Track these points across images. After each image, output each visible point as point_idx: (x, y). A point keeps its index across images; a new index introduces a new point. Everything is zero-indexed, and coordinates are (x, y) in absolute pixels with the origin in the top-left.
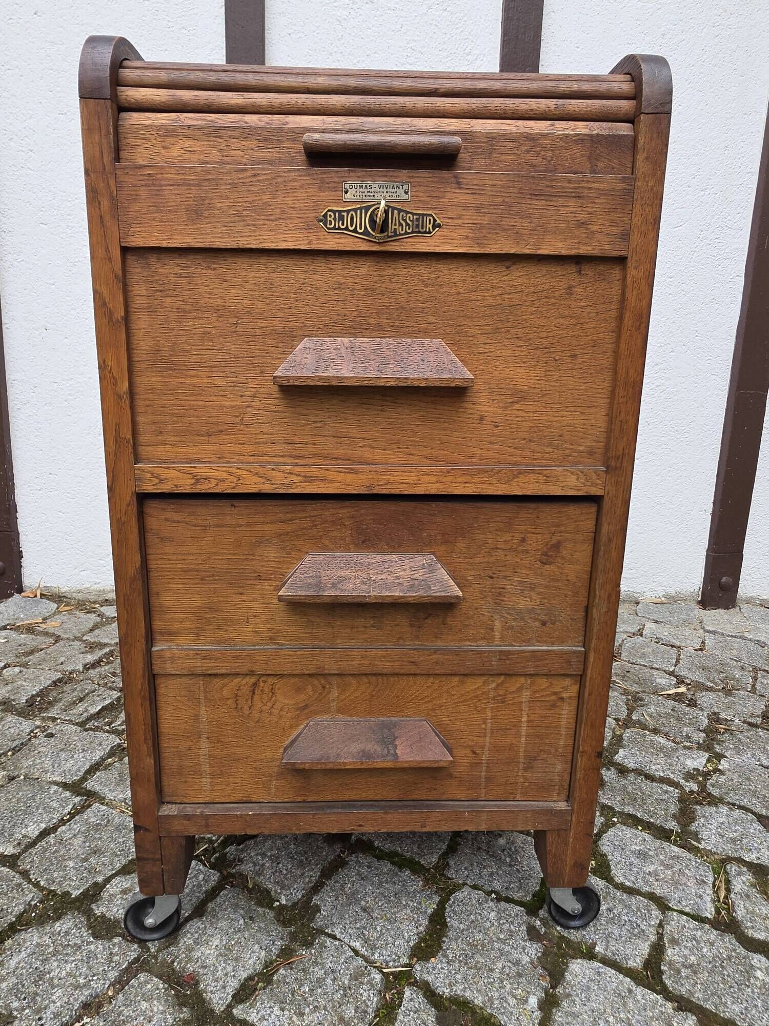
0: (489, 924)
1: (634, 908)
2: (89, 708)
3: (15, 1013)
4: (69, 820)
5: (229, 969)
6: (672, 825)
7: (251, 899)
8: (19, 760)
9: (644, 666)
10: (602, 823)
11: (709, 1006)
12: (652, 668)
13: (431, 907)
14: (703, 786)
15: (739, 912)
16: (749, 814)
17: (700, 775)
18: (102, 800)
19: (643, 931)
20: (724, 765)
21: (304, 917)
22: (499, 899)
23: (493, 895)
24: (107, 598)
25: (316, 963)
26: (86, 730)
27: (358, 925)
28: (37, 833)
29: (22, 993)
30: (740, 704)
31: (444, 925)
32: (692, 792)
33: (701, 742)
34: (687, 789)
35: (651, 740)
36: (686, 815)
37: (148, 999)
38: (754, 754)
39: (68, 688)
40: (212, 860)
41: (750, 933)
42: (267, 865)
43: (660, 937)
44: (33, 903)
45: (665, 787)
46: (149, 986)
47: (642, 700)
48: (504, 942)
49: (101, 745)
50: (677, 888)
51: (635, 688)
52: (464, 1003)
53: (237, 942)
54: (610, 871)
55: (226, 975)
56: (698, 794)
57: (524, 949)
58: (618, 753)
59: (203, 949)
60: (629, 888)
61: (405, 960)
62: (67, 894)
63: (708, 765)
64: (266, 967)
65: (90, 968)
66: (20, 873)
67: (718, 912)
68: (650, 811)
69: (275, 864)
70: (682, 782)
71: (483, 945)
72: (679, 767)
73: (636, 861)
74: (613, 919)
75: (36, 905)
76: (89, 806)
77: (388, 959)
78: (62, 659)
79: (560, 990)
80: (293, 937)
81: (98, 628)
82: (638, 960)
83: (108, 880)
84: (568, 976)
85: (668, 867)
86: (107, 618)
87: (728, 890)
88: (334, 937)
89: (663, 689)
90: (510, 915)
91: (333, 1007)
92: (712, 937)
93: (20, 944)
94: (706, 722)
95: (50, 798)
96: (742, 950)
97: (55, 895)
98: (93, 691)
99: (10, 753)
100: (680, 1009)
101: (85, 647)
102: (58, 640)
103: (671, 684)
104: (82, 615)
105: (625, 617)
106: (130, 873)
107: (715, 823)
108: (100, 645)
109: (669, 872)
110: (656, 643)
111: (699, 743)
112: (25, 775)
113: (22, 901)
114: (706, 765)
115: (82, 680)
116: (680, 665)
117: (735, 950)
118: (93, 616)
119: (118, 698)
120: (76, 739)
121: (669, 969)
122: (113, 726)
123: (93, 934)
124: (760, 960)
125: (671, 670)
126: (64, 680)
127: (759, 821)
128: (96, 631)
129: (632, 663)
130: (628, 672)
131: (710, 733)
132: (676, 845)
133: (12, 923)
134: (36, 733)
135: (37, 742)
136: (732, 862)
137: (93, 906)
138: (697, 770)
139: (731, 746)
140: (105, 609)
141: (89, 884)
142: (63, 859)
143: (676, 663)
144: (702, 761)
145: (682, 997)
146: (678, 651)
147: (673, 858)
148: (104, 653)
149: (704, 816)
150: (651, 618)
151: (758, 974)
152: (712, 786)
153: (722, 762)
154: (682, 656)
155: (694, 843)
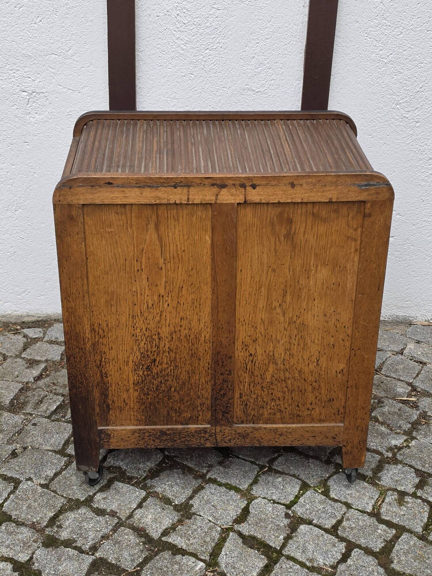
0: (268, 512)
1: (335, 507)
2: (49, 408)
3: (76, 539)
4: (65, 469)
5: (158, 526)
6: (370, 473)
7: (162, 502)
8: (23, 438)
9: (395, 378)
10: (333, 472)
11: (353, 541)
12: (399, 380)
13: (243, 505)
14: (394, 455)
15: (383, 510)
16: (412, 469)
17: (397, 449)
19: (336, 516)
21: (185, 509)
22: (274, 502)
23: (272, 501)
24: (23, 321)
25: (193, 524)
27: (211, 512)
28: (52, 475)
29: (76, 533)
31: (249, 512)
32: (387, 457)
33: (407, 430)
35: (377, 429)
36: (379, 469)
37: (127, 535)
39: (29, 393)
40: (140, 486)
41: (383, 517)
42: (167, 488)
43: (343, 518)
44: (64, 503)
45: (374, 454)
46: (126, 531)
47: (383, 402)
48: (274, 518)
50: (359, 500)
51: (382, 394)
52: (254, 537)
53: (159, 517)
54: (329, 493)
55: (157, 528)
56: (390, 459)
57: (282, 521)
59: (145, 519)
60: (336, 500)
61: (231, 524)
62: (78, 500)
64: (173, 526)
65: (100, 525)
66: (52, 491)
67: (373, 509)
69: (171, 488)
70: (384, 452)
71: (265, 519)
72: (387, 444)
73: (343, 489)
74: (325, 511)
75: (66, 504)
76: (73, 462)
77: (224, 523)
78: (17, 373)
79: (294, 534)
80: (182, 516)
81: (28, 347)
82: (329, 526)
83: (95, 494)
84: (298, 530)
85: (359, 492)
86: (31, 339)
87: (383, 502)
88: (201, 516)
89: (400, 395)
90: (278, 509)
91: (201, 538)
92: (366, 518)
93: (66, 517)
94: (416, 417)
95: (51, 458)
96: (377, 523)
97: (73, 500)
98: (46, 396)
99: (16, 435)
100: (341, 541)
101: (26, 363)
102: (5, 357)
103: (405, 392)
104: (12, 336)
105: (397, 337)
106: (104, 491)
107: (391, 473)
108: (36, 362)
109: (358, 494)
110: (411, 360)
111: (405, 431)
112: (31, 446)
113: (60, 502)
114: (403, 443)
115: (36, 389)
116: (418, 378)
117: (373, 523)
118: (20, 337)
119: (63, 401)
120: (50, 426)
121: (342, 528)
122: (66, 418)
123: (96, 514)
124: (383, 527)
125: (411, 382)
126: (25, 389)
127: (415, 472)
128: (28, 350)
129: (386, 376)
130: (382, 382)
131: (415, 425)
132: (367, 482)
133: (59, 511)
134: (25, 423)
135: (29, 428)
136: (391, 490)
137: (92, 504)
138: (396, 446)
139: (423, 433)
140: (26, 331)
141: (87, 495)
142: (70, 486)
143: (416, 376)
144: (402, 441)
145: (343, 537)
146: (422, 367)
147: (362, 488)
148: (42, 368)
149: (388, 470)
150: (416, 339)
151: (379, 531)
152: (400, 454)
153: (413, 442)
154: (422, 371)
155: (377, 482)
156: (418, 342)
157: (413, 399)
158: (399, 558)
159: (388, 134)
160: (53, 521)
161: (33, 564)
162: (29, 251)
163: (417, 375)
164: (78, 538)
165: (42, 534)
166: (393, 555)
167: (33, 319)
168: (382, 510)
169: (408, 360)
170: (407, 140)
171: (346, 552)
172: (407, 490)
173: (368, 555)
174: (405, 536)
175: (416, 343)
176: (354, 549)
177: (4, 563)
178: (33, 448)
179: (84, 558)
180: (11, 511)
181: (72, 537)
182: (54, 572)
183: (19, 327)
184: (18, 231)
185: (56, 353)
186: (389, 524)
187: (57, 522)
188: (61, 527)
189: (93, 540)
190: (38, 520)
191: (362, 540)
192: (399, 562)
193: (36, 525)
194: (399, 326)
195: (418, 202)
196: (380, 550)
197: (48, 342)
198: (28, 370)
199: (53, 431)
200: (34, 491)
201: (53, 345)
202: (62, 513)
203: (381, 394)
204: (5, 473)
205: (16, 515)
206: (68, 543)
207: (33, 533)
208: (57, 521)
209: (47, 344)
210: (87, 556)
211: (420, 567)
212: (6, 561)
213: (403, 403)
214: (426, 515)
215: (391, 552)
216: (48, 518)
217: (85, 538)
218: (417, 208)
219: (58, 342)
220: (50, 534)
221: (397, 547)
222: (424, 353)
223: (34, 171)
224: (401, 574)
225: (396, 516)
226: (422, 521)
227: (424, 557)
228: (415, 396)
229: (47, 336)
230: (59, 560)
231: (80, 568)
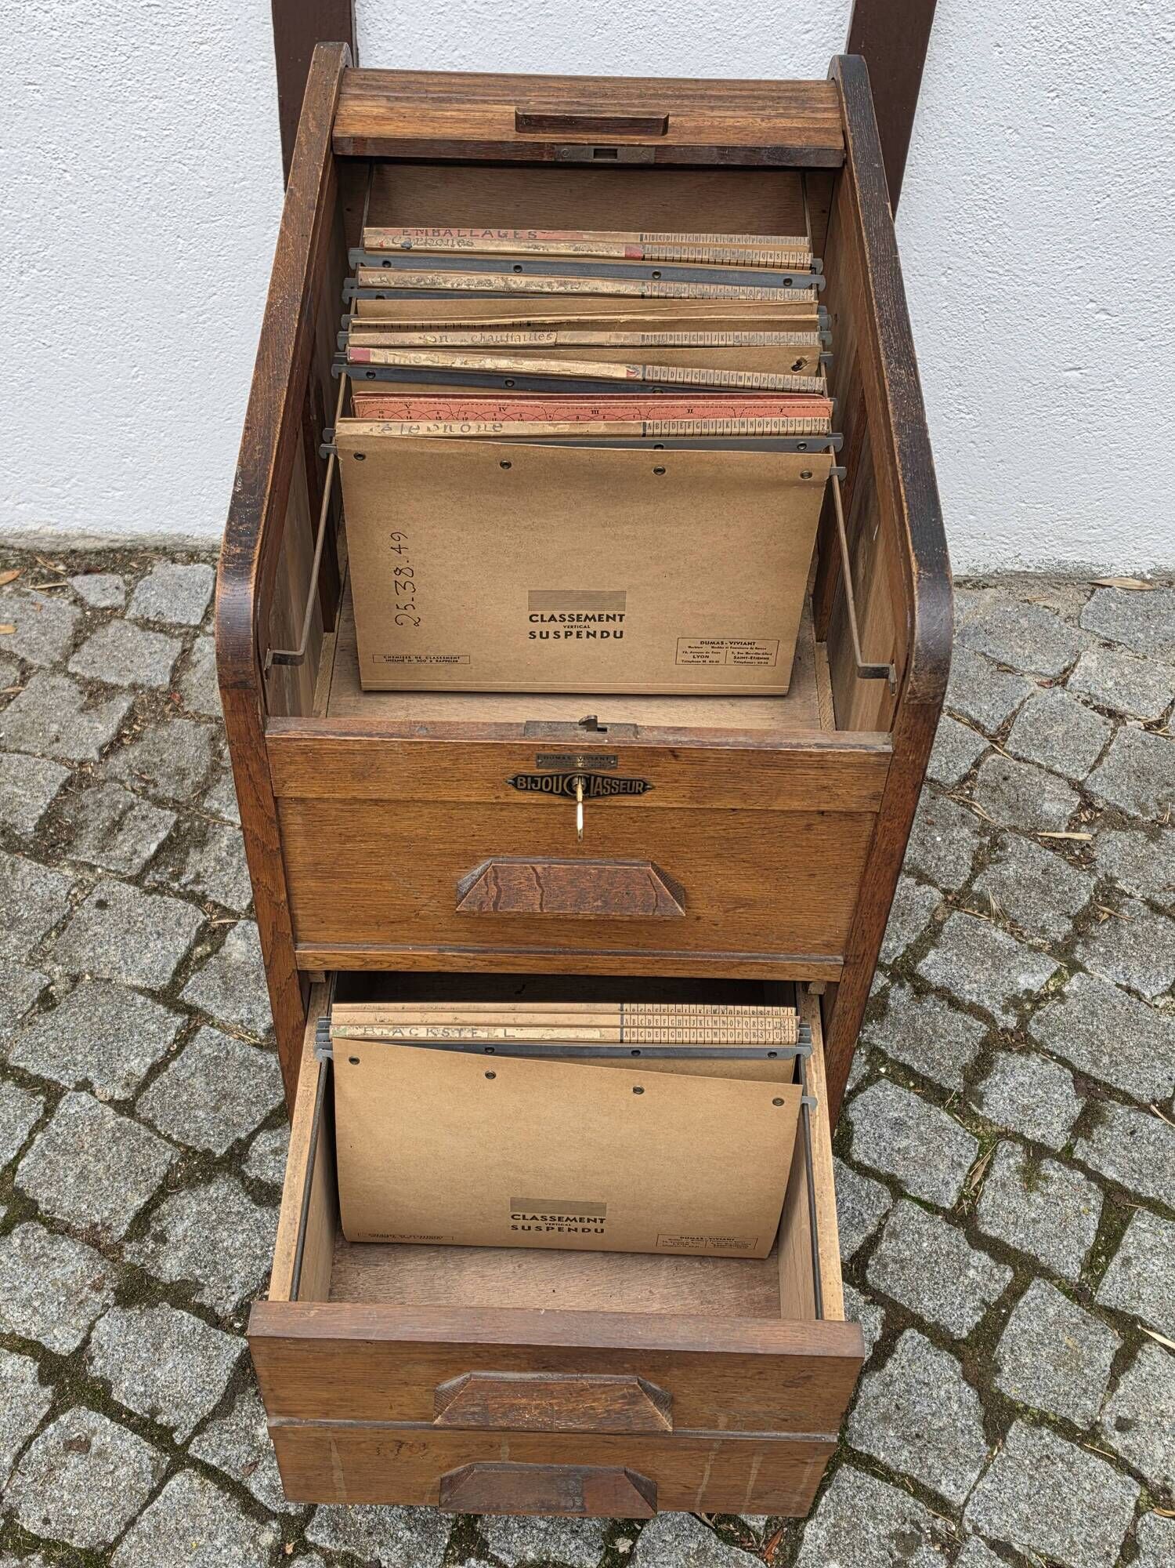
1: (863, 1193)
2: (139, 848)
3: (202, 1280)
4: (179, 1052)
6: (955, 1083)
8: (70, 946)
9: (1040, 766)
10: (864, 1076)
11: (904, 1302)
12: (1051, 772)
14: (1023, 1021)
16: (1066, 1071)
17: (1031, 1002)
18: (209, 1018)
19: (864, 1221)
20: (1073, 984)
24: (73, 547)
26: (150, 892)
28: (144, 1070)
29: (201, 1261)
30: (1160, 863)
32: (1005, 1030)
33: (1060, 940)
34: (1001, 1024)
35: (984, 936)
36: (980, 1067)
38: (1127, 968)
39: (87, 797)
41: (985, 1229)
43: (881, 1228)
44: (174, 1162)
45: (971, 1021)
47: (1003, 847)
49: (180, 924)
50: (924, 1170)
51: (1003, 819)
54: (850, 1146)
56: (1012, 1035)
58: (926, 955)
60: (867, 1169)
62: (208, 1153)
63: (1051, 983)
65: (263, 1238)
66: (144, 1124)
67: (960, 1203)
68: (933, 1061)
70: (998, 1012)
72: (1006, 988)
73: (887, 1132)
75: (177, 1164)
76: (197, 1029)
78: (55, 727)
81: (86, 638)
82: (846, 1253)
83: (252, 1136)
85: (925, 1142)
86: (93, 609)
87: (986, 1175)
89: (1049, 824)
92: (940, 1231)
93: (177, 1211)
94: (1087, 898)
95: (141, 1016)
96: (965, 1247)
97: (195, 1152)
98: (132, 807)
99: (53, 934)
100: (872, 1302)
101: (81, 693)
102: (26, 672)
103: (1065, 815)
104: (41, 598)
105: (1056, 626)
106: (275, 1127)
107: (1012, 1083)
108: (106, 689)
109: (923, 1149)
110: (1086, 703)
111: (1055, 942)
112: (91, 974)
113: (161, 1160)
114: (1047, 983)
115: (105, 781)
116: (1099, 770)
117: (958, 1246)
118: (63, 603)
119: (177, 823)
120: (140, 911)
121: (877, 1263)
122: (183, 881)
123: (255, 1201)
124: (980, 1258)
125: (1081, 779)
126: (76, 783)
127: (1074, 1082)
128: (85, 648)
129: (1018, 759)
130: (1005, 779)
131: (1083, 921)
132: (950, 1111)
133: (161, 1186)
134: (75, 895)
135: (86, 916)
136: (1008, 1138)
137: (244, 1167)
138: (1028, 992)
139: (1101, 949)
140: (80, 583)
141: (231, 1140)
142: (189, 1107)
143: (1096, 762)
144: (1044, 977)
145: (878, 1292)
146: (1114, 731)
147: (936, 1130)
148: (120, 715)
149: (1003, 1072)
150: (1103, 634)
151: (972, 1273)
152: (1039, 1021)
153: (1074, 980)
154: (1113, 746)
155: (974, 1108)
156: (1108, 645)
157: (1084, 836)
158: (1016, 1360)
159: (1105, 88)
160: (143, 1219)
161: (91, 1359)
162: (71, 378)
163: (1099, 760)
164: (207, 1277)
165: (114, 1260)
166: (1000, 1349)
167: (100, 545)
168: (984, 1205)
169: (1080, 705)
170: (1159, 106)
171: (883, 1338)
172: (1050, 1142)
173: (939, 1348)
174: (1037, 1290)
175: (1105, 645)
176: (904, 1328)
177: (15, 1356)
178: (96, 980)
179: (221, 1343)
180: (35, 1187)
181: (191, 1274)
182: (142, 1389)
183: (61, 568)
184: (34, 327)
185: (158, 662)
186: (999, 1251)
187: (153, 1224)
188: (165, 1241)
189: (244, 1285)
190: (106, 1218)
191: (925, 1301)
192: (1014, 1372)
193: (99, 1233)
194: (1063, 588)
195: (1163, 280)
196: (971, 1333)
197: (137, 624)
198: (83, 720)
199: (147, 925)
200: (96, 1122)
201: (152, 635)
202: (168, 1194)
203: (1000, 819)
204: (22, 1065)
205: (48, 1200)
206: (181, 1295)
207: (91, 1259)
208: (154, 1218)
209: (136, 629)
210: (228, 1338)
211: (1067, 1388)
212: (20, 1352)
213: (1054, 849)
214: (1092, 1221)
215: (998, 1340)
216: (132, 1214)
217: (225, 1279)
218: (1158, 297)
219: (164, 625)
220: (135, 1261)
221: (1013, 1326)
222: (1122, 683)
223: (63, 166)
224: (1018, 1410)
225: (1015, 1224)
226: (1081, 1242)
227: (1079, 1357)
228: (1089, 824)
229: (134, 603)
230: (157, 1347)
231: (208, 1376)
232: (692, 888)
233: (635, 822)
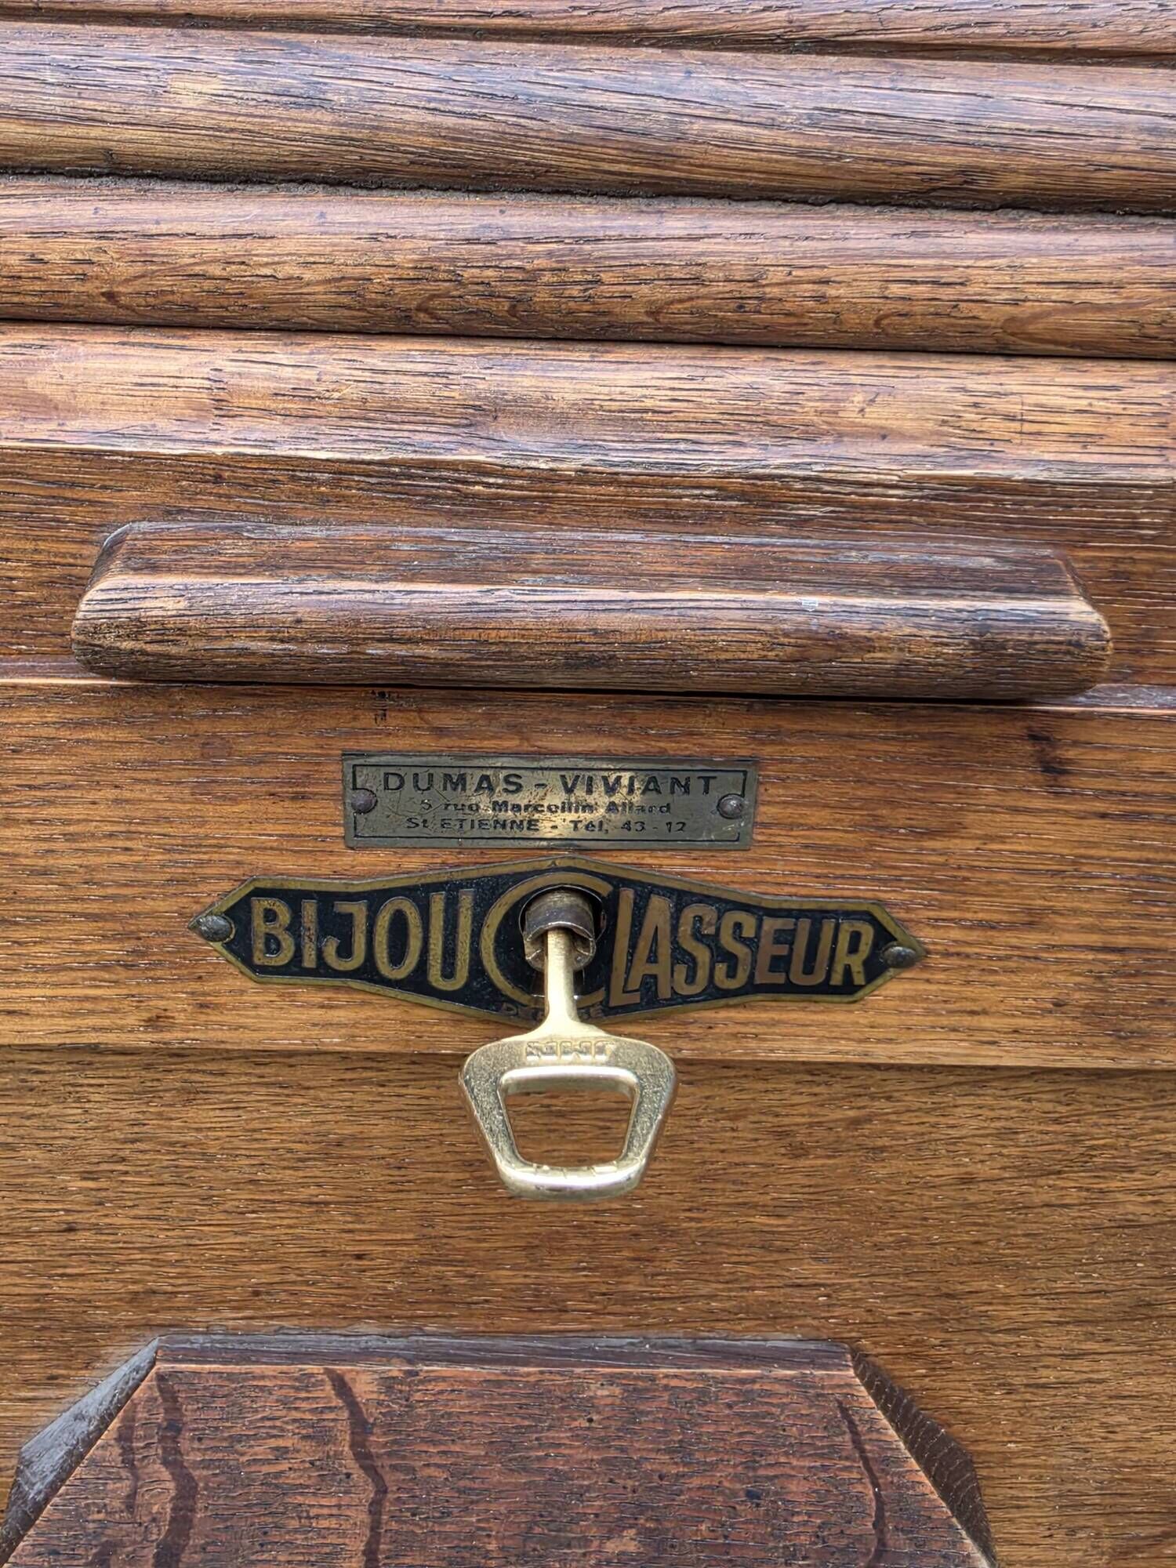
232: (1005, 1459)
233: (799, 1152)
